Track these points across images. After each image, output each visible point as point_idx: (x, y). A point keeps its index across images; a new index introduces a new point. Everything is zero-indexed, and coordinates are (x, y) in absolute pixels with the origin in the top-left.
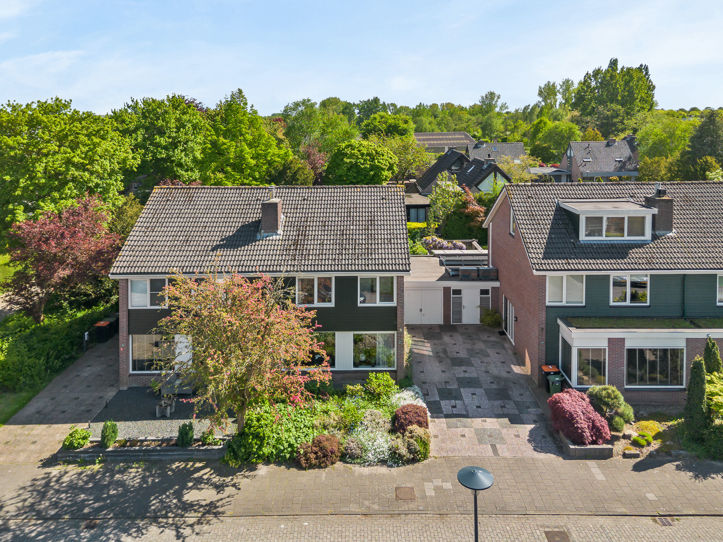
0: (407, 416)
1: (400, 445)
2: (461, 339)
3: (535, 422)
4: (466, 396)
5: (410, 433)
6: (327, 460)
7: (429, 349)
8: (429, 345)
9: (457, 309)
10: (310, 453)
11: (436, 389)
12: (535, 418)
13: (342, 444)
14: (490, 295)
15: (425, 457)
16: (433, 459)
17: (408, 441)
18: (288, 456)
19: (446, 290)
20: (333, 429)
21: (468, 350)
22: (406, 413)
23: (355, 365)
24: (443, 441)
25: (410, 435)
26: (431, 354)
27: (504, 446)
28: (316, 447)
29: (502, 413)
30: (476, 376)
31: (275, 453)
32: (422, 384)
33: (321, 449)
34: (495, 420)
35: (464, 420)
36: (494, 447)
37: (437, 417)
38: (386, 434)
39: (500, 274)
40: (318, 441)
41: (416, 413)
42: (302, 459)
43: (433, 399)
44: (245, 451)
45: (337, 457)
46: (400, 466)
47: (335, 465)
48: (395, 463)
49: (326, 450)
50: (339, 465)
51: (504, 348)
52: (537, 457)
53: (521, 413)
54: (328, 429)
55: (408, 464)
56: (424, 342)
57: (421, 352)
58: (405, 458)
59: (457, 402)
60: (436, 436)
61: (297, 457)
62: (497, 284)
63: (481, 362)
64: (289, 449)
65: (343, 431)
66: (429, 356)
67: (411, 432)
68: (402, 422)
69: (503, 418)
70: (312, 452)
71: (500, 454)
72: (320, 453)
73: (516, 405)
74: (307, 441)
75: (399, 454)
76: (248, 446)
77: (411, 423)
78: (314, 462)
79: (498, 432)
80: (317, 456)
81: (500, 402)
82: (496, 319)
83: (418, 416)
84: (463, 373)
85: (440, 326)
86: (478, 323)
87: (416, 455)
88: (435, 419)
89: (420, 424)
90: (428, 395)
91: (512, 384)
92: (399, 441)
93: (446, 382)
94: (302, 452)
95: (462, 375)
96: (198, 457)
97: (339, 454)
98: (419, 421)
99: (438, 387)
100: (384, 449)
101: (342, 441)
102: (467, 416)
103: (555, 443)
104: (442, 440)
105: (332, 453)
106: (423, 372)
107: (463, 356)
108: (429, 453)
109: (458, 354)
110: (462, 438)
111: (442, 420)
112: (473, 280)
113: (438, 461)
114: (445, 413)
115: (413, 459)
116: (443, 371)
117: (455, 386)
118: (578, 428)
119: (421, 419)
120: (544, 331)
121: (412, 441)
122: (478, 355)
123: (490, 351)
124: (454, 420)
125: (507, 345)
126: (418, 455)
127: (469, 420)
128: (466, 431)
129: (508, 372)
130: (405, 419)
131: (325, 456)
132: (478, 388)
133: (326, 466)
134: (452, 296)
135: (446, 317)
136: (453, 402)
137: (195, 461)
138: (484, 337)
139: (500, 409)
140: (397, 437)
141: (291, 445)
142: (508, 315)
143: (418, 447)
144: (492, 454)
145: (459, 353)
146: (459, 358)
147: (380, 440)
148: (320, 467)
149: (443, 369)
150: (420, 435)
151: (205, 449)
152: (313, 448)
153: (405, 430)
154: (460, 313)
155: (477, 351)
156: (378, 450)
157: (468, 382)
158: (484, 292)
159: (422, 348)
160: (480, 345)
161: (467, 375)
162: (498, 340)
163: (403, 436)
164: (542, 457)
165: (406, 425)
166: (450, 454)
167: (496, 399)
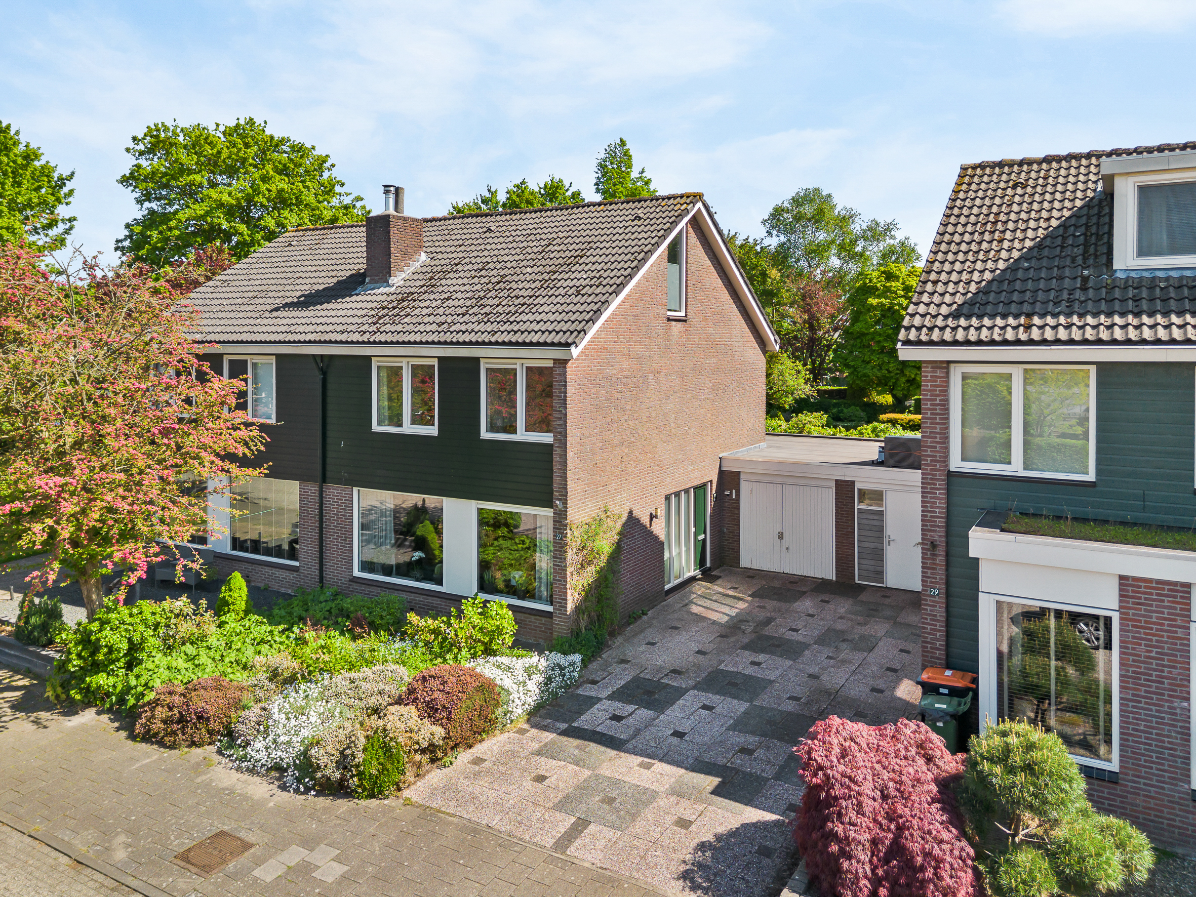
2: (842, 610)
3: (789, 809)
4: (683, 706)
8: (744, 606)
9: (872, 545)
11: (629, 677)
13: (242, 708)
19: (844, 488)
21: (828, 629)
26: (725, 620)
27: (608, 834)
32: (617, 663)
34: (680, 771)
35: (599, 750)
36: (580, 825)
43: (592, 694)
56: (741, 599)
57: (705, 613)
60: (478, 761)
63: (828, 658)
66: (714, 623)
79: (643, 797)
84: (744, 666)
85: (827, 582)
88: (532, 730)
90: (596, 683)
93: (672, 671)
96: (37, 670)
102: (617, 744)
104: (478, 773)
106: (653, 644)
107: (799, 639)
109: (789, 633)
110: (528, 783)
111: (547, 734)
114: (573, 726)
116: (699, 652)
117: (684, 683)
118: (834, 836)
120: (940, 552)
122: (840, 643)
127: (613, 753)
128: (564, 771)
129: (875, 690)
134: (857, 505)
137: (28, 675)
139: (731, 754)
143: (362, 756)
144: (550, 842)
145: (796, 630)
146: (781, 639)
149: (710, 648)
154: (878, 556)
157: (731, 684)
161: (750, 670)
167: (751, 733)
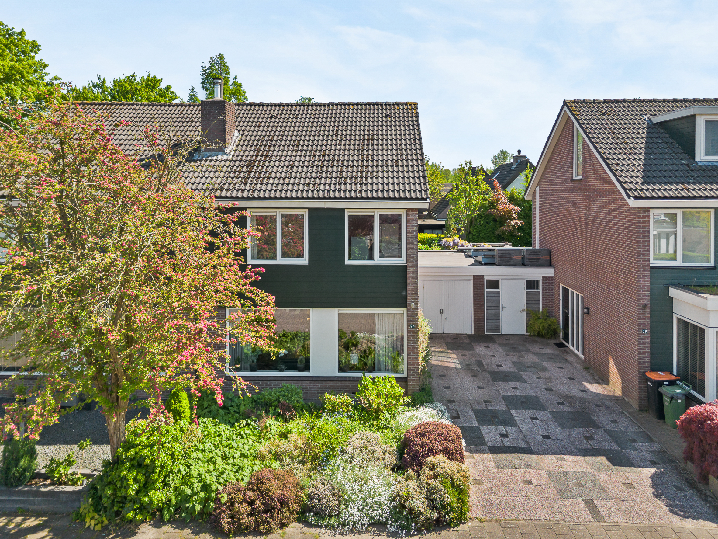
0: (425, 440)
1: (411, 490)
2: (501, 350)
3: (653, 464)
4: (522, 421)
5: (431, 470)
6: (272, 517)
7: (455, 360)
8: (455, 356)
9: (494, 311)
10: (241, 503)
11: (470, 410)
12: (651, 457)
13: (303, 488)
14: (540, 290)
15: (462, 519)
16: (476, 523)
17: (429, 484)
18: (198, 507)
19: (478, 280)
20: (290, 460)
21: (514, 363)
22: (424, 435)
23: (341, 370)
24: (492, 490)
25: (431, 473)
26: (459, 366)
27: (609, 504)
28: (254, 491)
29: (589, 447)
30: (532, 393)
31: (174, 501)
32: (449, 402)
33: (262, 494)
34: (580, 458)
35: (526, 457)
36: (589, 503)
37: (477, 452)
38: (386, 472)
39: (554, 257)
40: (258, 479)
41: (441, 435)
42: (223, 515)
43: (467, 424)
44: (114, 494)
45: (291, 512)
46: (412, 536)
47: (287, 530)
48: (402, 528)
49: (271, 497)
50: (295, 528)
51: (567, 362)
52: (679, 525)
53: (623, 448)
54: (281, 461)
55: (428, 531)
56: (447, 353)
57: (443, 364)
58: (422, 518)
59: (509, 429)
60: (478, 482)
61: (215, 509)
62: (550, 272)
63: (537, 378)
64: (202, 495)
65: (308, 466)
66: (457, 369)
67: (433, 467)
68: (416, 451)
69: (594, 455)
70: (244, 500)
71: (606, 519)
72: (258, 503)
73: (611, 436)
74: (237, 480)
75: (411, 510)
76: (119, 484)
77: (432, 452)
78: (245, 520)
79: (590, 477)
80: (253, 509)
81: (581, 430)
82: (550, 325)
83: (446, 440)
84: (512, 391)
85: (469, 336)
86: (524, 332)
87: (443, 512)
88: (474, 455)
89: (449, 454)
90: (458, 417)
91: (594, 406)
92: (412, 484)
93: (486, 402)
94: (225, 498)
95: (511, 392)
96: (36, 507)
97: (297, 508)
98: (446, 448)
99: (474, 407)
100: (382, 499)
101: (305, 482)
102: (529, 451)
103: (706, 501)
104: (490, 489)
105: (282, 503)
106: (448, 388)
107: (508, 370)
108: (468, 510)
109: (500, 368)
110: (527, 487)
111: (485, 455)
112: (515, 265)
113: (486, 526)
114: (489, 445)
115: (438, 520)
116: (479, 388)
117: (501, 407)
119: (450, 445)
120: (648, 309)
121: (435, 483)
122: (531, 369)
123: (546, 365)
124: (509, 457)
125: (571, 359)
126: (447, 513)
127: (535, 457)
128: (532, 474)
129: (582, 391)
130: (422, 446)
131: (268, 509)
132: (540, 410)
133: (269, 532)
134: (486, 290)
135: (478, 322)
136: (501, 429)
137: (27, 514)
138: (536, 349)
139: (585, 442)
140: (409, 478)
141: (206, 487)
142: (570, 315)
143: (449, 497)
144: (590, 518)
145: (501, 366)
146: (502, 372)
147: (376, 480)
148: (256, 532)
149: (480, 384)
150: (450, 472)
151: (49, 491)
152: (247, 492)
153: (420, 466)
154: (497, 316)
155: (528, 364)
156: (369, 500)
157: (522, 402)
158: (531, 284)
159: (445, 359)
160: (530, 358)
161: (518, 393)
162: (557, 353)
163: (419, 475)
164: (689, 526)
165: (423, 456)
166: (508, 514)
167: (574, 427)
